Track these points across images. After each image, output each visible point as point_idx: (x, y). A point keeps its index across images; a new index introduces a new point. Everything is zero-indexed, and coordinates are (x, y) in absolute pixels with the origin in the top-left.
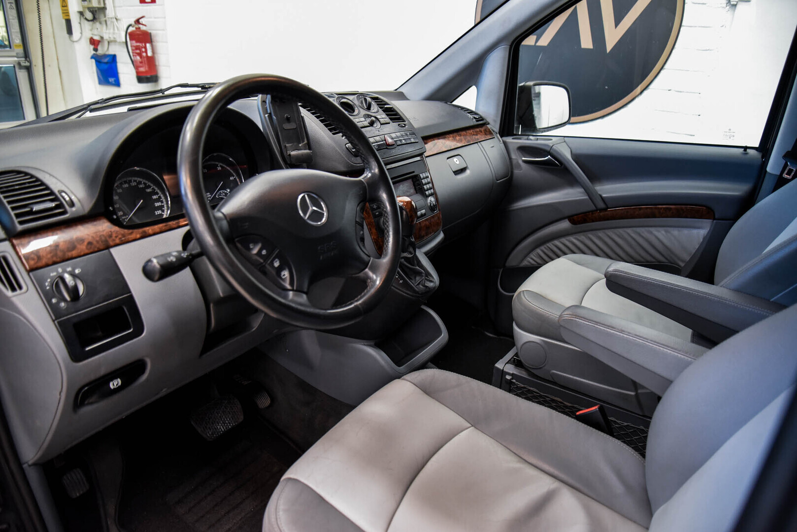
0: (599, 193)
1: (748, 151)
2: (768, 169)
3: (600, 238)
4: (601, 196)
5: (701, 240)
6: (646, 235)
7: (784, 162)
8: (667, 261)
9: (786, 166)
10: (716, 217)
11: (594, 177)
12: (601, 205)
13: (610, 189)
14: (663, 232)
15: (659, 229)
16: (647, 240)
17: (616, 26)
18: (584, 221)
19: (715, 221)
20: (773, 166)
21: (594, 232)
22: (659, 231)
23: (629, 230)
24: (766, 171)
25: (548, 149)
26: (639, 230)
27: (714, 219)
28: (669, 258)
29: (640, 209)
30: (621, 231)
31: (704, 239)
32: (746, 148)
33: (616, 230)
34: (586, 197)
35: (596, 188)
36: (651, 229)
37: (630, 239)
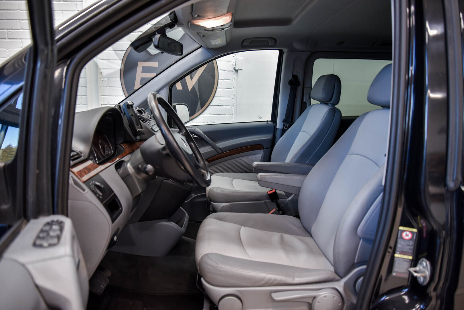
0: (218, 147)
1: (268, 122)
2: (278, 127)
3: (221, 167)
4: (219, 148)
5: (261, 158)
6: (240, 161)
7: (283, 123)
8: (248, 170)
9: (284, 125)
10: (264, 148)
11: (215, 140)
12: (220, 151)
13: (221, 145)
14: (246, 158)
15: (244, 157)
16: (239, 163)
17: (191, 80)
18: (214, 160)
19: (264, 150)
20: (279, 125)
21: (217, 164)
22: (244, 158)
23: (232, 160)
24: (276, 128)
25: (193, 131)
26: (236, 159)
27: (264, 149)
28: (250, 169)
29: (236, 150)
30: (229, 161)
31: (262, 157)
32: (267, 121)
33: (227, 162)
34: (213, 149)
35: (216, 145)
36: (241, 158)
37: (233, 164)
